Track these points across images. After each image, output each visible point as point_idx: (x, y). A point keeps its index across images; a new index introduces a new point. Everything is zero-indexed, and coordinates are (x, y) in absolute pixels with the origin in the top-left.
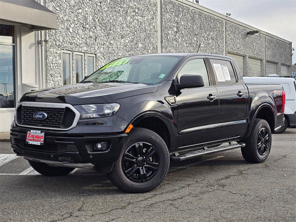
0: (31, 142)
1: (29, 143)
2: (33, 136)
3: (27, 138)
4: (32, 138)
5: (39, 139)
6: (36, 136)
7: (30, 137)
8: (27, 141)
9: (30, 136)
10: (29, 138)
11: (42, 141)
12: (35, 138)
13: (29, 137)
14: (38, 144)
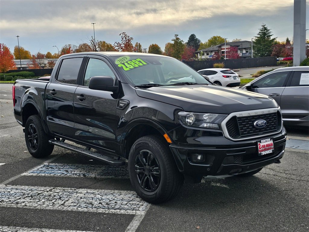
0: (264, 153)
1: (262, 155)
2: (264, 146)
3: (259, 149)
4: (264, 148)
5: (270, 147)
6: (266, 145)
7: (262, 148)
8: (259, 153)
9: (261, 146)
10: (260, 150)
11: (273, 148)
12: (266, 148)
13: (260, 148)
14: (270, 153)
